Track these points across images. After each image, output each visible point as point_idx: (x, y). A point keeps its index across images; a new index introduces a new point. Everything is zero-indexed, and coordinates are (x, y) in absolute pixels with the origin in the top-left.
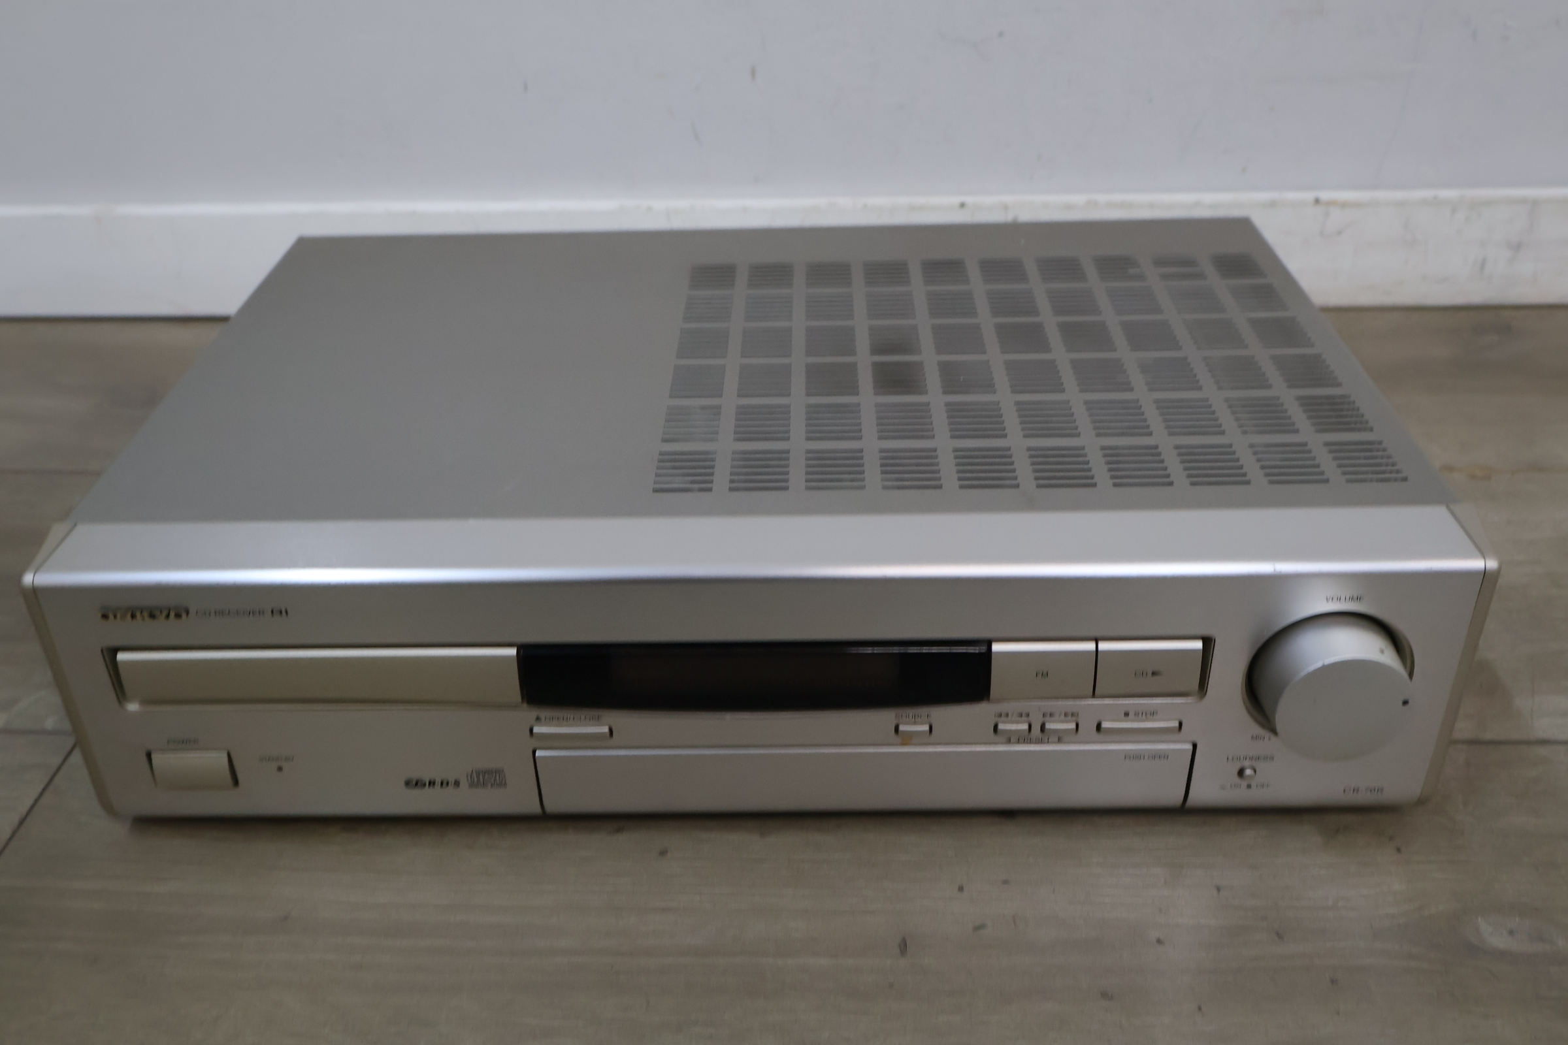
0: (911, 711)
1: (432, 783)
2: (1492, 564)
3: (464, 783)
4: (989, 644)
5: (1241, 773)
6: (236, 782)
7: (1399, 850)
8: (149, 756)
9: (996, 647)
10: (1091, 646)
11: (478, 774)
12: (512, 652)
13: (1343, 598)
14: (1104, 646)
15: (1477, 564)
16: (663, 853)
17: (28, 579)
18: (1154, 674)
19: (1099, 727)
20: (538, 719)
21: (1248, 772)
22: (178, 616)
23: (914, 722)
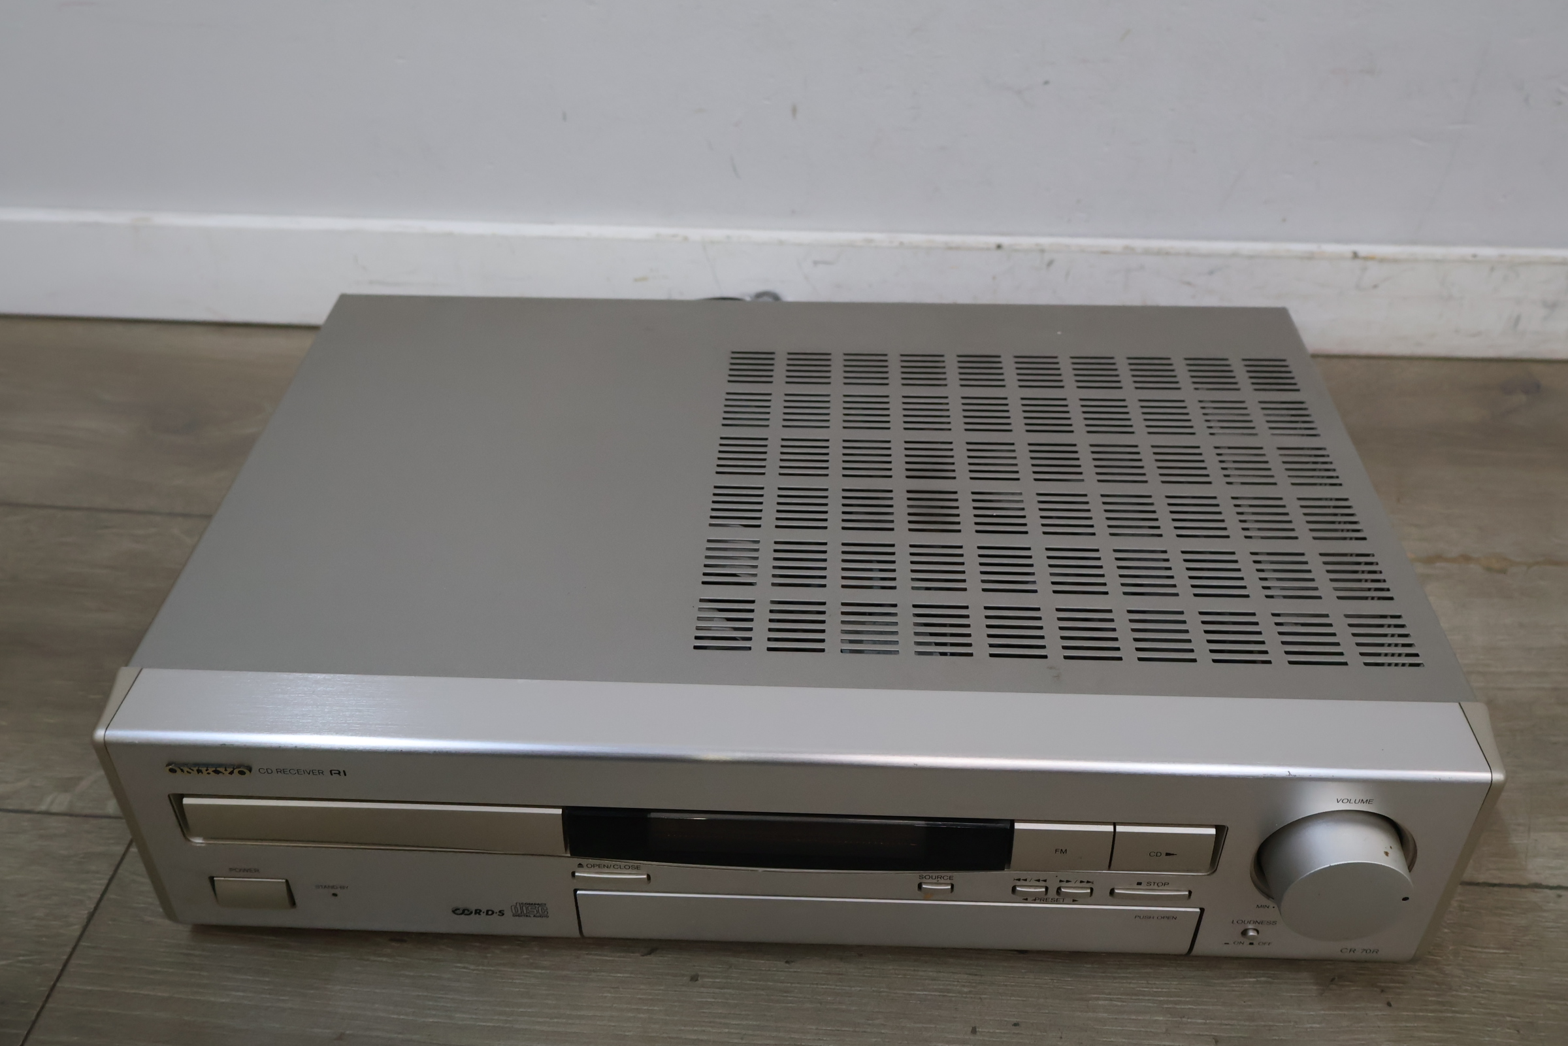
0: (934, 874)
1: (478, 912)
2: (1498, 776)
3: (508, 913)
4: (1012, 822)
5: (1244, 933)
6: (293, 903)
7: (1389, 1004)
8: (212, 879)
9: (1018, 826)
10: (1110, 828)
11: (522, 905)
12: (559, 811)
13: (1353, 801)
14: (1120, 829)
15: (1484, 776)
16: (694, 978)
17: (100, 734)
18: (1167, 854)
19: (1112, 892)
20: (580, 865)
21: (1251, 933)
22: (241, 773)
23: (937, 883)
